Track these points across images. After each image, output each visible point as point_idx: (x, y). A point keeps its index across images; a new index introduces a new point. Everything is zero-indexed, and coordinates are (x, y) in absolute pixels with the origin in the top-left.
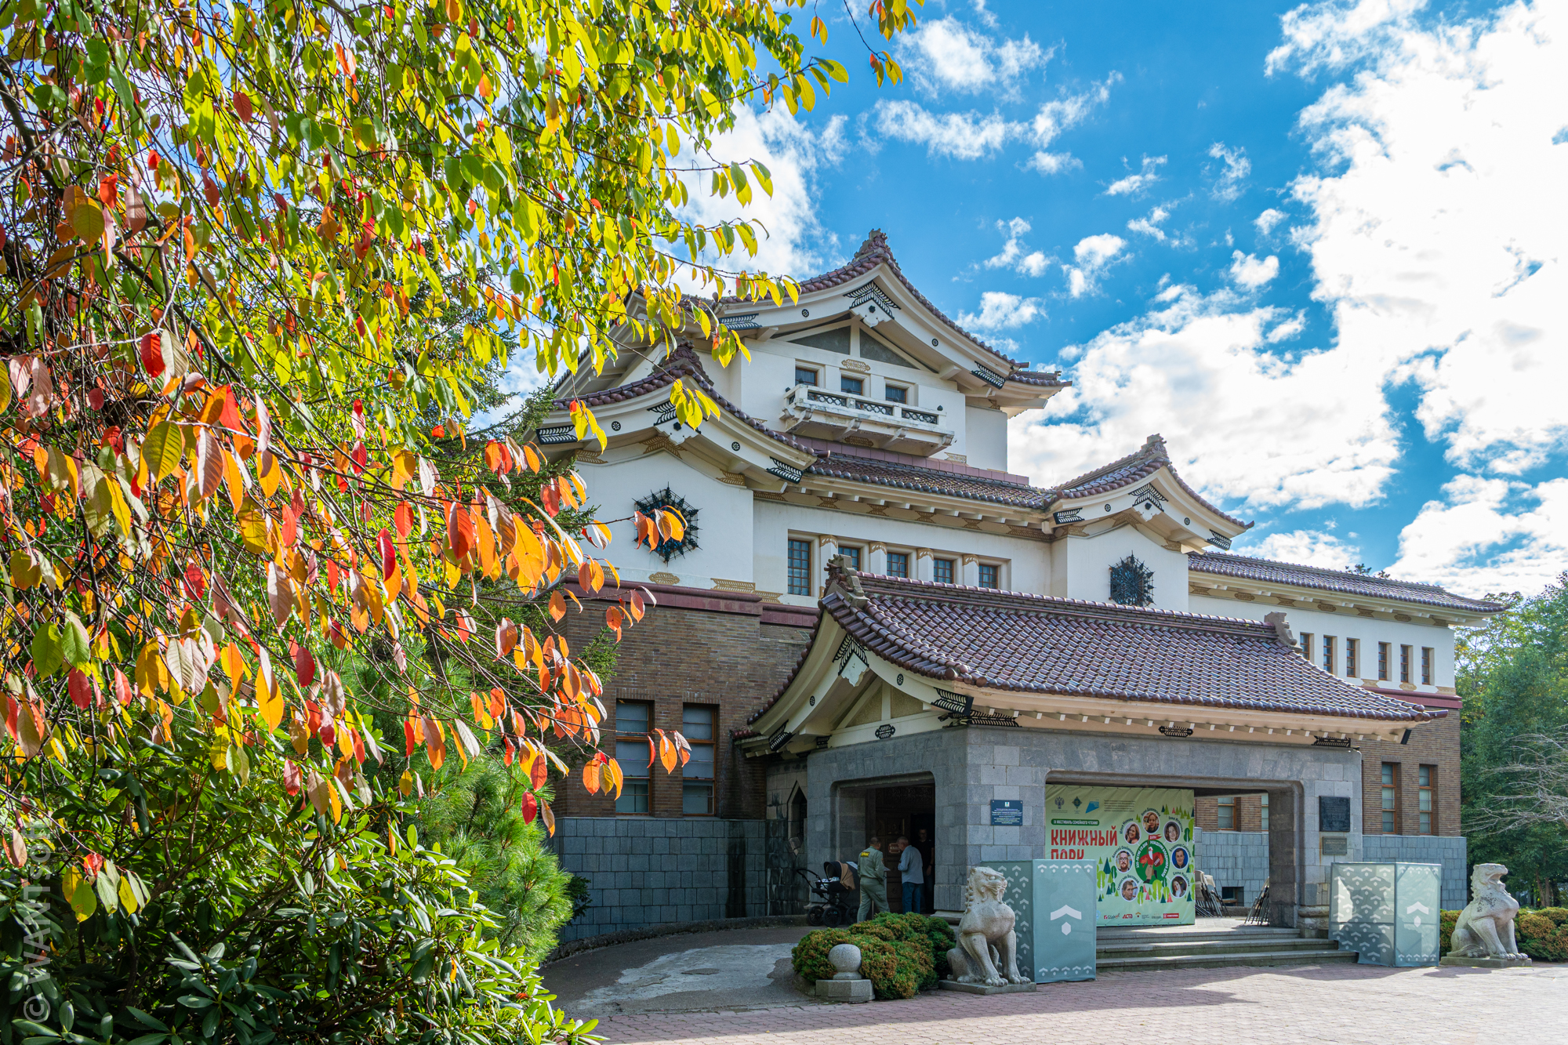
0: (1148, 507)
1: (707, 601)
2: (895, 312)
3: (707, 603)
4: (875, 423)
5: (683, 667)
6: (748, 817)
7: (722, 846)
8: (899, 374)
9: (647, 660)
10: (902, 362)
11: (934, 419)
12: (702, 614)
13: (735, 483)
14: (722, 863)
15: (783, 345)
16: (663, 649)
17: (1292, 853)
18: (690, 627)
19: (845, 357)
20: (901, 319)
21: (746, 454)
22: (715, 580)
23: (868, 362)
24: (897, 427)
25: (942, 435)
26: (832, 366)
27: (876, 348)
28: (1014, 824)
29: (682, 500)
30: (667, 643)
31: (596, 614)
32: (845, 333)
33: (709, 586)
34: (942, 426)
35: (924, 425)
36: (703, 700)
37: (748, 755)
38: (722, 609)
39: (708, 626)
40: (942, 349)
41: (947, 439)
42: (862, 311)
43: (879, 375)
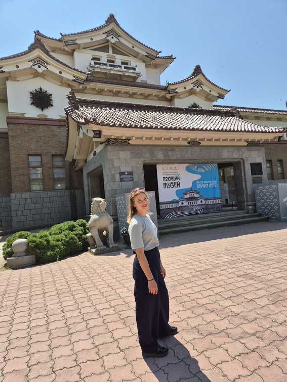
0: (198, 87)
1: (57, 122)
2: (120, 38)
3: (57, 123)
4: (116, 71)
5: (51, 143)
6: (77, 189)
7: (68, 198)
8: (125, 58)
9: (38, 142)
10: (126, 55)
11: (134, 69)
12: (56, 127)
13: (65, 86)
14: (68, 204)
15: (88, 51)
16: (43, 138)
17: (242, 184)
18: (52, 131)
19: (108, 54)
20: (122, 40)
21: (64, 75)
22: (60, 116)
23: (115, 55)
24: (123, 72)
25: (137, 73)
26: (104, 57)
27: (117, 51)
28: (130, 181)
29: (46, 91)
30: (45, 136)
31: (18, 128)
32: (107, 47)
33: (58, 118)
34: (137, 71)
35: (132, 71)
36: (58, 153)
37: (75, 170)
38: (63, 125)
39: (59, 130)
40: (135, 49)
41: (139, 75)
42: (109, 38)
43: (118, 59)
